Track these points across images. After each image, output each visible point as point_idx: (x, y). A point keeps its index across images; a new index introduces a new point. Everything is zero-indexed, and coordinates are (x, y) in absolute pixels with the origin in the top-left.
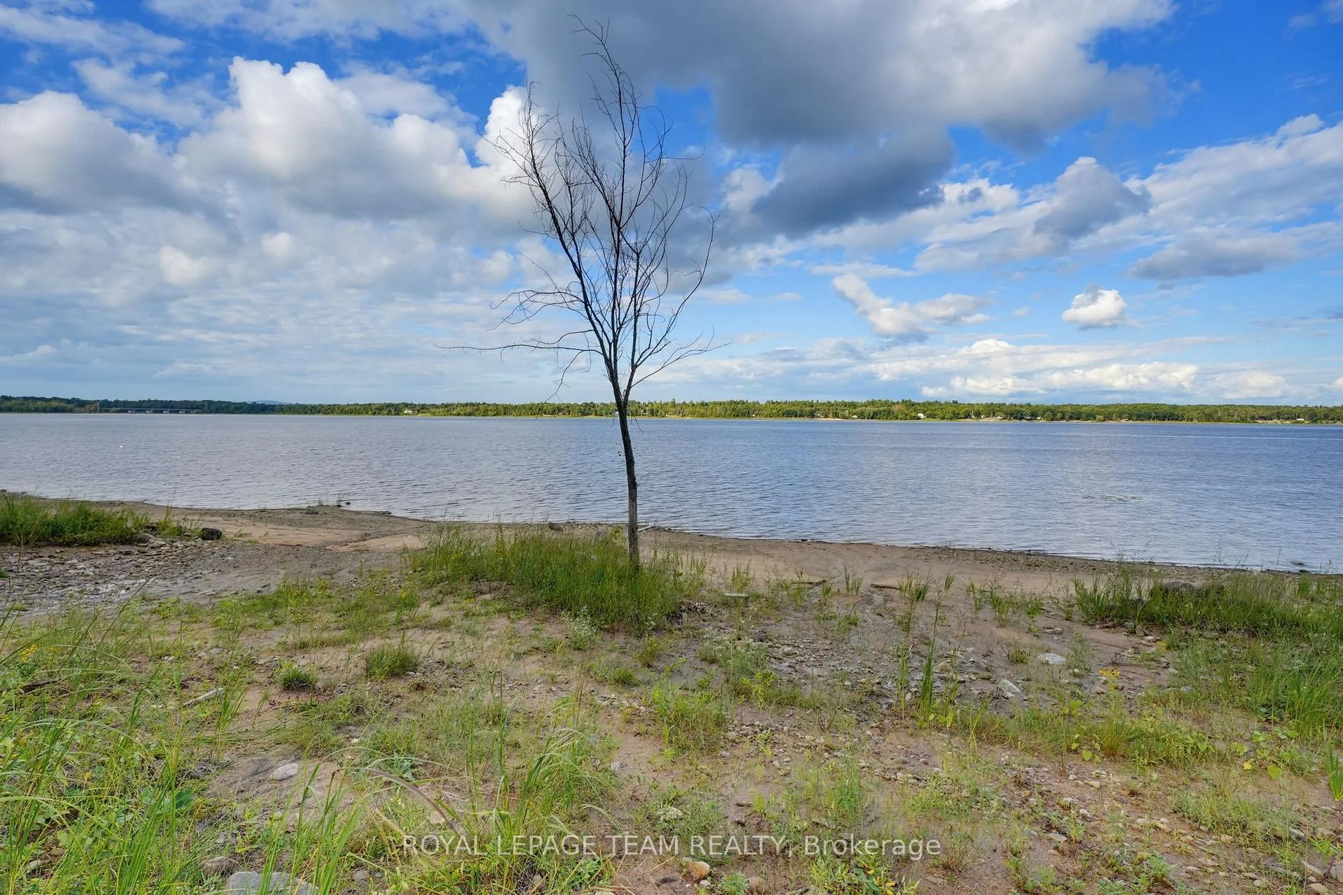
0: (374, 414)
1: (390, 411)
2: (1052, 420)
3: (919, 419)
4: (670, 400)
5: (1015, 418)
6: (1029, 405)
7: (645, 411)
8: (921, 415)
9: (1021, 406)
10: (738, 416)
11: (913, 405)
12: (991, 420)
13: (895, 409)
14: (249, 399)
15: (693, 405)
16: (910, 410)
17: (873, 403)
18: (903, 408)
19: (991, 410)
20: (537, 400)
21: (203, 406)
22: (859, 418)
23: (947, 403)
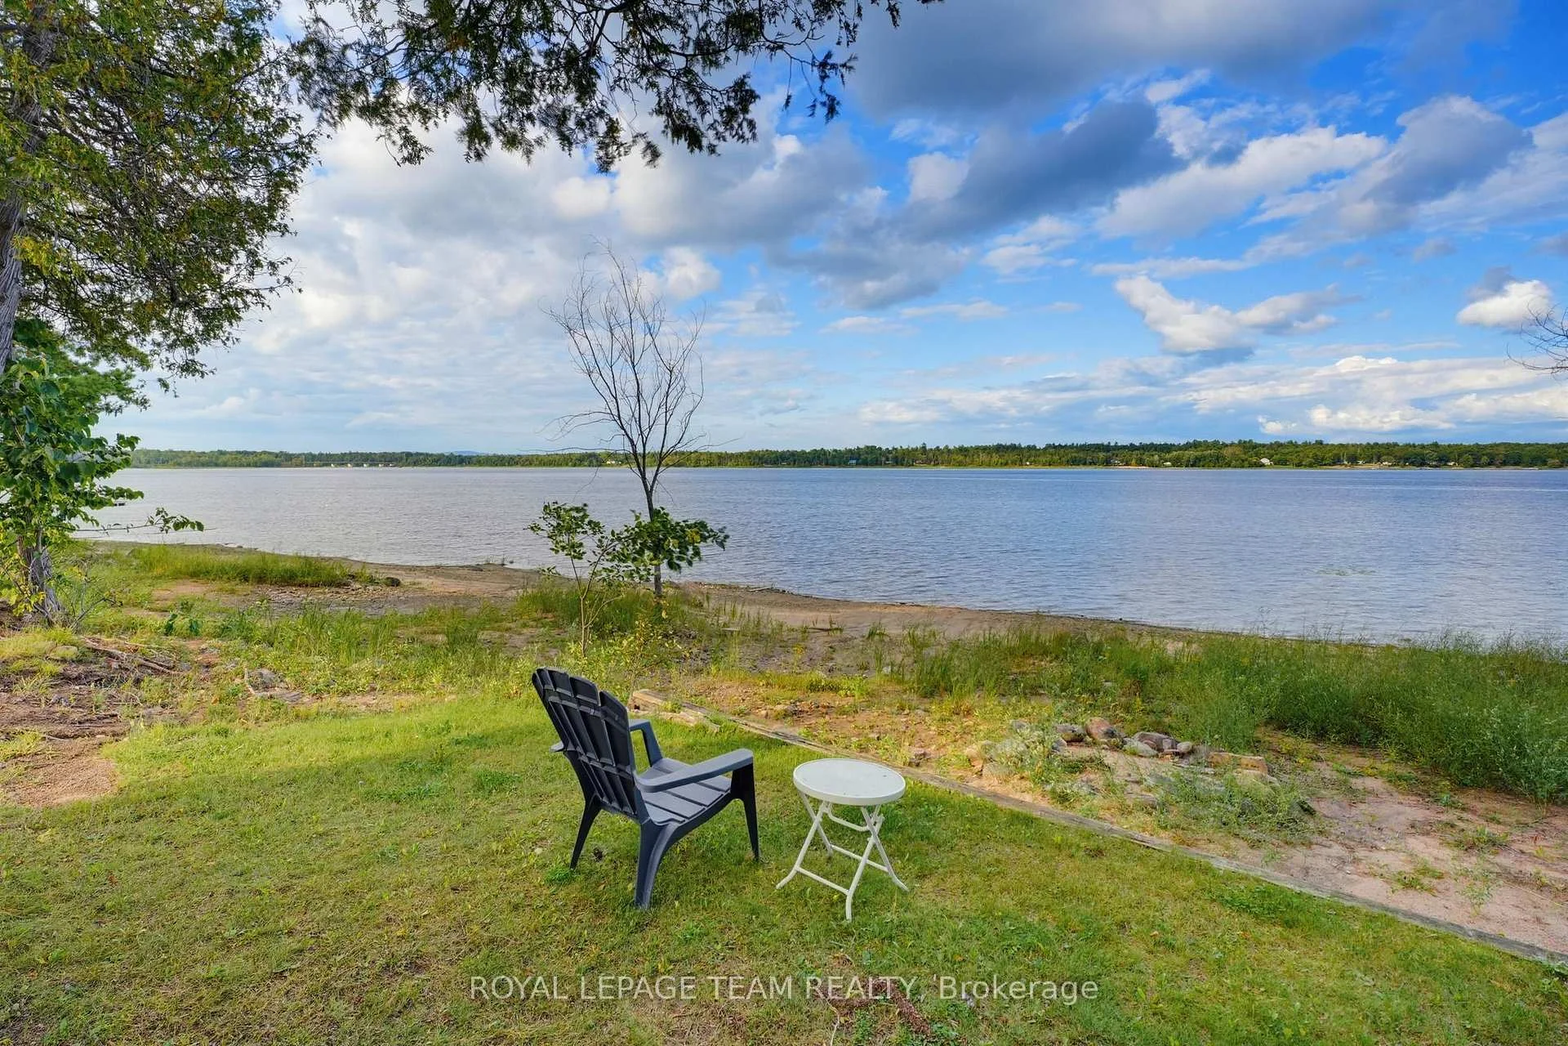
0: (575, 465)
1: (591, 462)
2: (1472, 466)
3: (1263, 465)
4: (919, 445)
5: (1412, 464)
6: (1436, 445)
7: (887, 459)
8: (1265, 461)
9: (1423, 447)
10: (1006, 464)
11: (1255, 446)
12: (1374, 467)
13: (1227, 452)
14: (446, 450)
15: (949, 451)
16: (1249, 454)
17: (1196, 445)
18: (1238, 451)
19: (1375, 453)
20: (757, 447)
21: (402, 459)
22: (1173, 465)
23: (1306, 444)
